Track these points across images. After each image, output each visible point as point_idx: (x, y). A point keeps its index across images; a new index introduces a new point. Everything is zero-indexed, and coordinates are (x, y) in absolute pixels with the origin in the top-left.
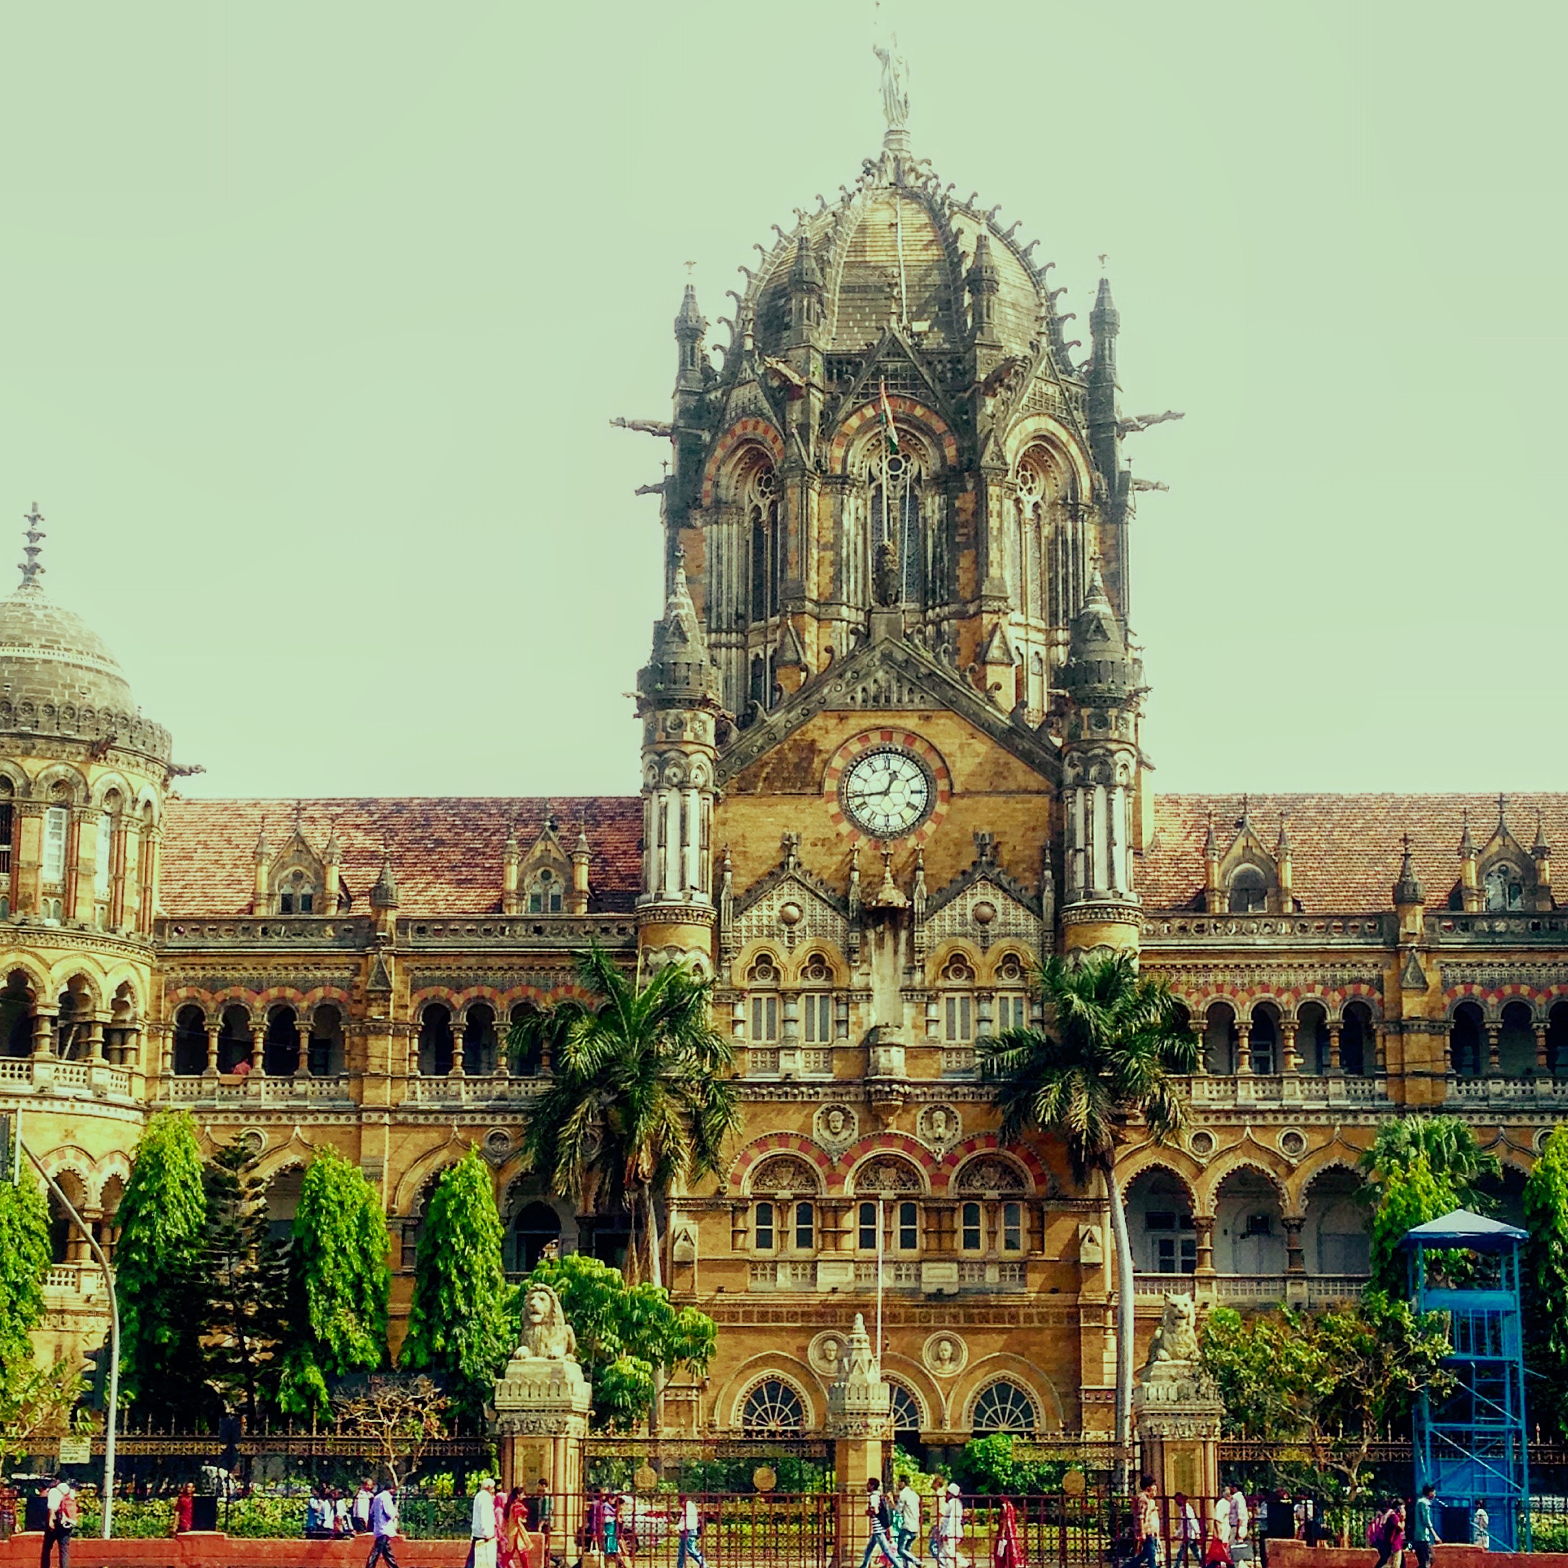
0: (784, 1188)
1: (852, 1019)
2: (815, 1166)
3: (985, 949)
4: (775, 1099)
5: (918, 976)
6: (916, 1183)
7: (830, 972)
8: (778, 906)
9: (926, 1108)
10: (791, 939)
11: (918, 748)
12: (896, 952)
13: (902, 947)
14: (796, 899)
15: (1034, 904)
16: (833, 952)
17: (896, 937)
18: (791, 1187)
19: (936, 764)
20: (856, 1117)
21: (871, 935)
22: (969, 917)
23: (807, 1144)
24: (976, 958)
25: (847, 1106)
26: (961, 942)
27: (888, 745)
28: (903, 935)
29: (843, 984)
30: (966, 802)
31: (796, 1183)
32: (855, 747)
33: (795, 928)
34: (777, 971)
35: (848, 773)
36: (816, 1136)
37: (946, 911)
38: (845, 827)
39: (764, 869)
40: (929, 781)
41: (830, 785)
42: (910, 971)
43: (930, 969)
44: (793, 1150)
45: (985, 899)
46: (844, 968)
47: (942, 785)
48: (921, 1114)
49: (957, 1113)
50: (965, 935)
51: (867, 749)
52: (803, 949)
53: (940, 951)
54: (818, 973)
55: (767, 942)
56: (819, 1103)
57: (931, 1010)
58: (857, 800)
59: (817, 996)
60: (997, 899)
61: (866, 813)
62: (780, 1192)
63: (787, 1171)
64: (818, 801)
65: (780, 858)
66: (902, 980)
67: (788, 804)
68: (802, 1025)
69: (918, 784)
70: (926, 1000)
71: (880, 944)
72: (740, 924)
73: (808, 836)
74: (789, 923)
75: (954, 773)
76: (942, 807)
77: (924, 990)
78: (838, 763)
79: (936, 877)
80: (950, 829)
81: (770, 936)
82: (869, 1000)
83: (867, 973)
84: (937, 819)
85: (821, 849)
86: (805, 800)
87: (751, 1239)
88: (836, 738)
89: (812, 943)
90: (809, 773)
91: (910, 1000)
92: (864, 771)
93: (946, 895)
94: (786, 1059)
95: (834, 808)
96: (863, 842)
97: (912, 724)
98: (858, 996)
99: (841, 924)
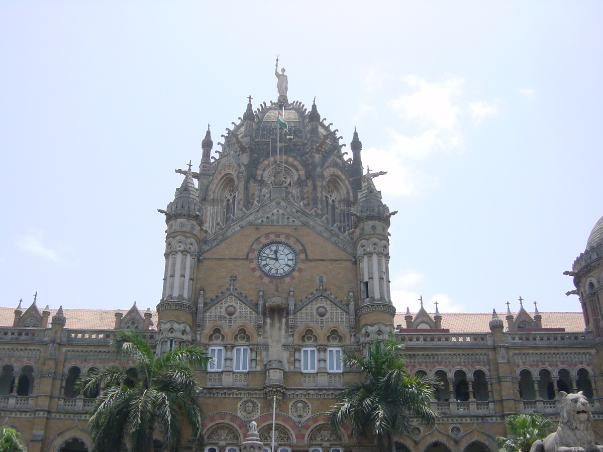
0: (222, 440)
1: (258, 358)
2: (238, 429)
3: (322, 327)
4: (220, 396)
5: (291, 339)
6: (288, 438)
7: (248, 337)
8: (224, 306)
9: (294, 401)
10: (230, 322)
11: (291, 241)
12: (280, 329)
13: (284, 326)
14: (233, 304)
15: (345, 308)
16: (251, 328)
17: (280, 322)
18: (225, 439)
19: (298, 247)
20: (259, 405)
21: (268, 321)
22: (315, 313)
23: (234, 418)
24: (318, 331)
25: (255, 401)
26: (311, 324)
27: (278, 239)
28: (284, 320)
29: (255, 342)
30: (313, 264)
31: (228, 438)
32: (263, 240)
33: (233, 317)
34: (223, 336)
35: (260, 251)
36: (239, 414)
37: (303, 311)
38: (258, 273)
39: (219, 291)
40: (296, 254)
41: (252, 256)
42: (286, 337)
43: (296, 336)
44: (227, 421)
45: (322, 305)
46: (255, 336)
47: (303, 256)
48: (291, 404)
49: (309, 404)
50: (313, 321)
51: (268, 241)
52: (235, 326)
53: (301, 328)
54: (243, 338)
55: (219, 323)
56: (241, 398)
57: (297, 355)
58: (264, 262)
59: (242, 349)
60: (328, 305)
61: (267, 268)
62: (220, 442)
63: (223, 434)
64: (246, 262)
65: (227, 286)
66: (283, 341)
67: (231, 263)
68: (234, 362)
69: (291, 256)
70: (295, 351)
71: (272, 326)
72: (206, 314)
73: (240, 277)
74: (230, 314)
75: (308, 251)
76: (302, 266)
77: (293, 345)
78: (255, 247)
79: (299, 295)
80: (306, 275)
81: (221, 320)
82: (267, 350)
83: (266, 338)
84: (300, 271)
85: (246, 283)
86: (240, 262)
88: (255, 236)
89: (240, 324)
90: (242, 251)
91: (287, 350)
92: (267, 250)
93: (304, 303)
94: (226, 377)
95: (253, 265)
96: (265, 280)
97: (289, 231)
98: (262, 348)
99: (254, 315)
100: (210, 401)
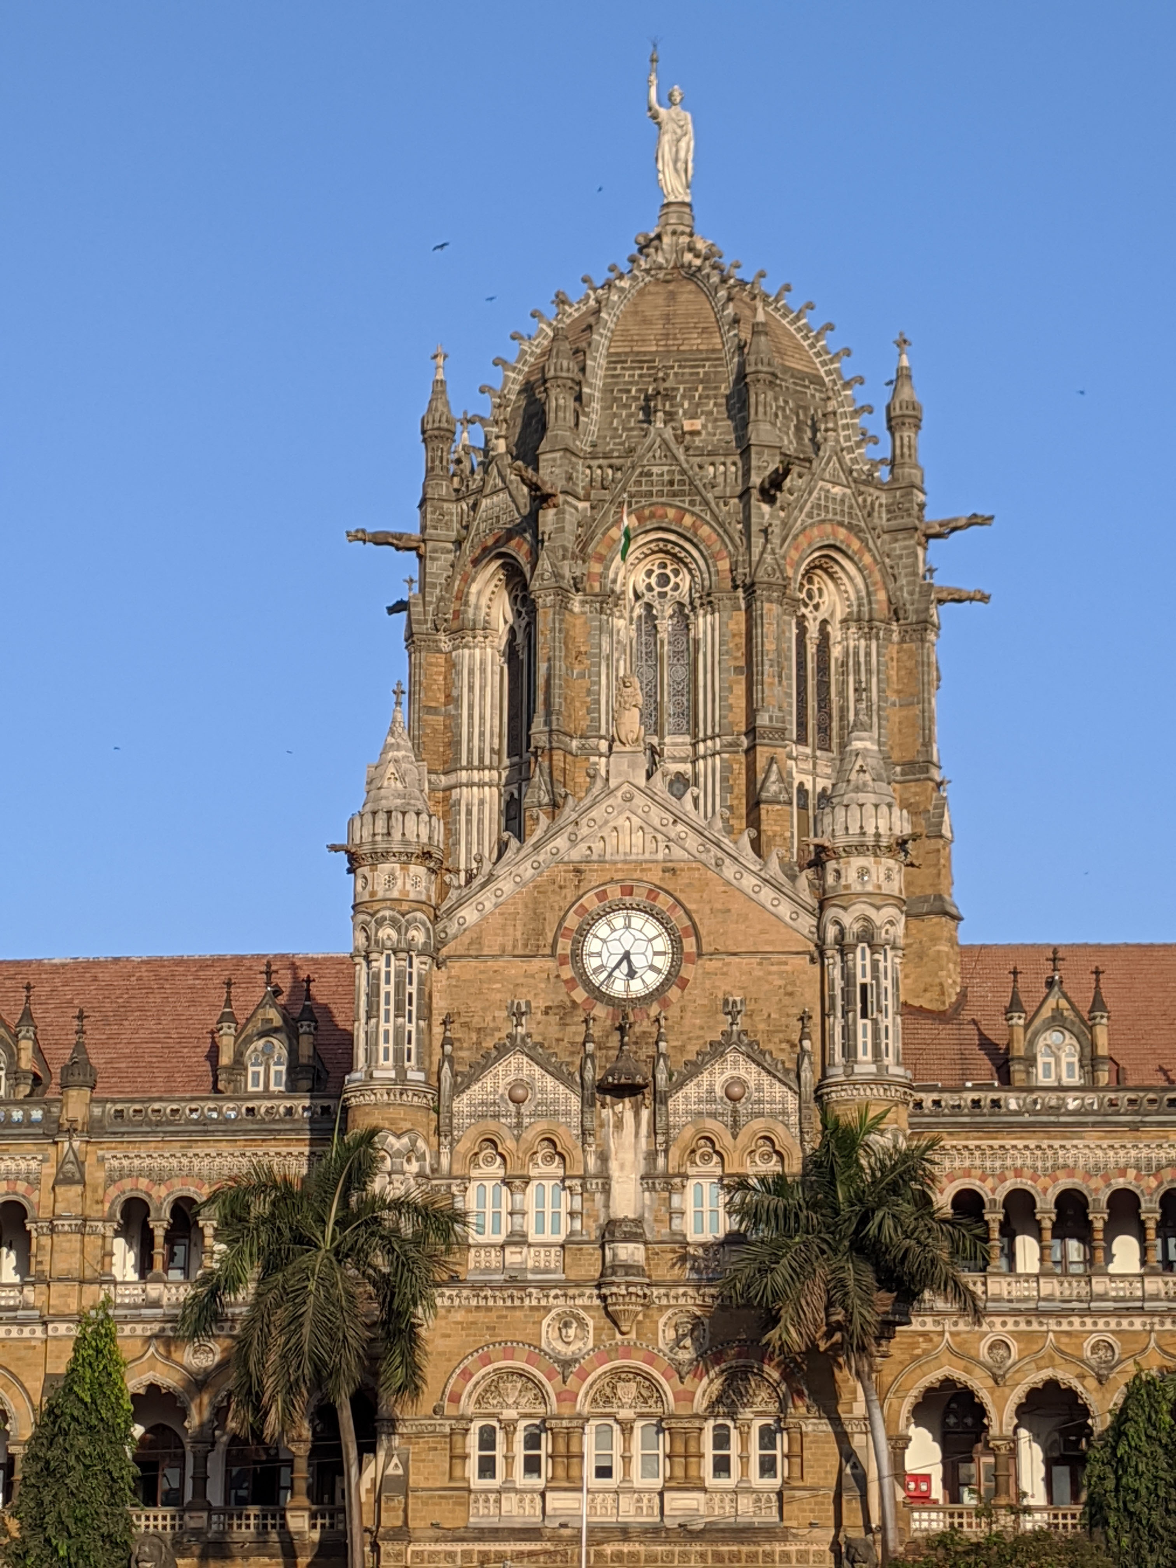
0: (508, 1406)
1: (587, 1210)
2: (544, 1381)
3: (735, 1127)
5: (661, 1161)
6: (660, 1399)
7: (563, 1158)
8: (503, 1083)
9: (669, 1313)
10: (519, 1121)
11: (663, 902)
12: (636, 1134)
13: (645, 1128)
14: (524, 1075)
15: (791, 1079)
16: (568, 1137)
17: (637, 1117)
18: (516, 1404)
19: (681, 920)
20: (591, 1323)
21: (608, 1115)
22: (720, 1092)
23: (537, 1352)
24: (725, 1140)
26: (710, 1124)
27: (628, 899)
28: (645, 1114)
29: (577, 1171)
30: (713, 965)
31: (523, 1401)
32: (591, 901)
33: (524, 1108)
34: (502, 1156)
35: (582, 932)
36: (546, 1346)
37: (690, 1089)
38: (580, 995)
39: (489, 1043)
40: (675, 940)
41: (565, 946)
42: (651, 1156)
43: (674, 1152)
44: (518, 1362)
45: (736, 1073)
46: (578, 1153)
47: (689, 944)
48: (663, 1320)
49: (706, 1319)
50: (713, 1115)
51: (606, 903)
52: (533, 1134)
53: (688, 1133)
54: (548, 1161)
55: (491, 1125)
56: (548, 1309)
57: (676, 1200)
58: (595, 962)
59: (549, 1184)
60: (751, 1074)
61: (602, 978)
62: (505, 1411)
63: (512, 1390)
64: (550, 964)
65: (508, 1029)
66: (642, 1168)
67: (516, 969)
68: (531, 1217)
69: (662, 944)
70: (670, 1189)
71: (619, 1125)
72: (461, 1104)
73: (539, 1004)
74: (517, 1102)
75: (703, 931)
76: (688, 971)
77: (667, 1176)
78: (572, 921)
79: (682, 1049)
80: (697, 995)
81: (496, 1116)
82: (606, 1190)
83: (603, 1158)
84: (683, 984)
85: (554, 1019)
86: (536, 964)
87: (472, 1466)
88: (570, 894)
89: (542, 1125)
90: (541, 933)
91: (652, 1189)
92: (602, 929)
93: (694, 1069)
94: (513, 1257)
95: (567, 972)
96: (600, 1011)
97: (655, 876)
98: (594, 1184)
99: (575, 1103)
100: (481, 1316)
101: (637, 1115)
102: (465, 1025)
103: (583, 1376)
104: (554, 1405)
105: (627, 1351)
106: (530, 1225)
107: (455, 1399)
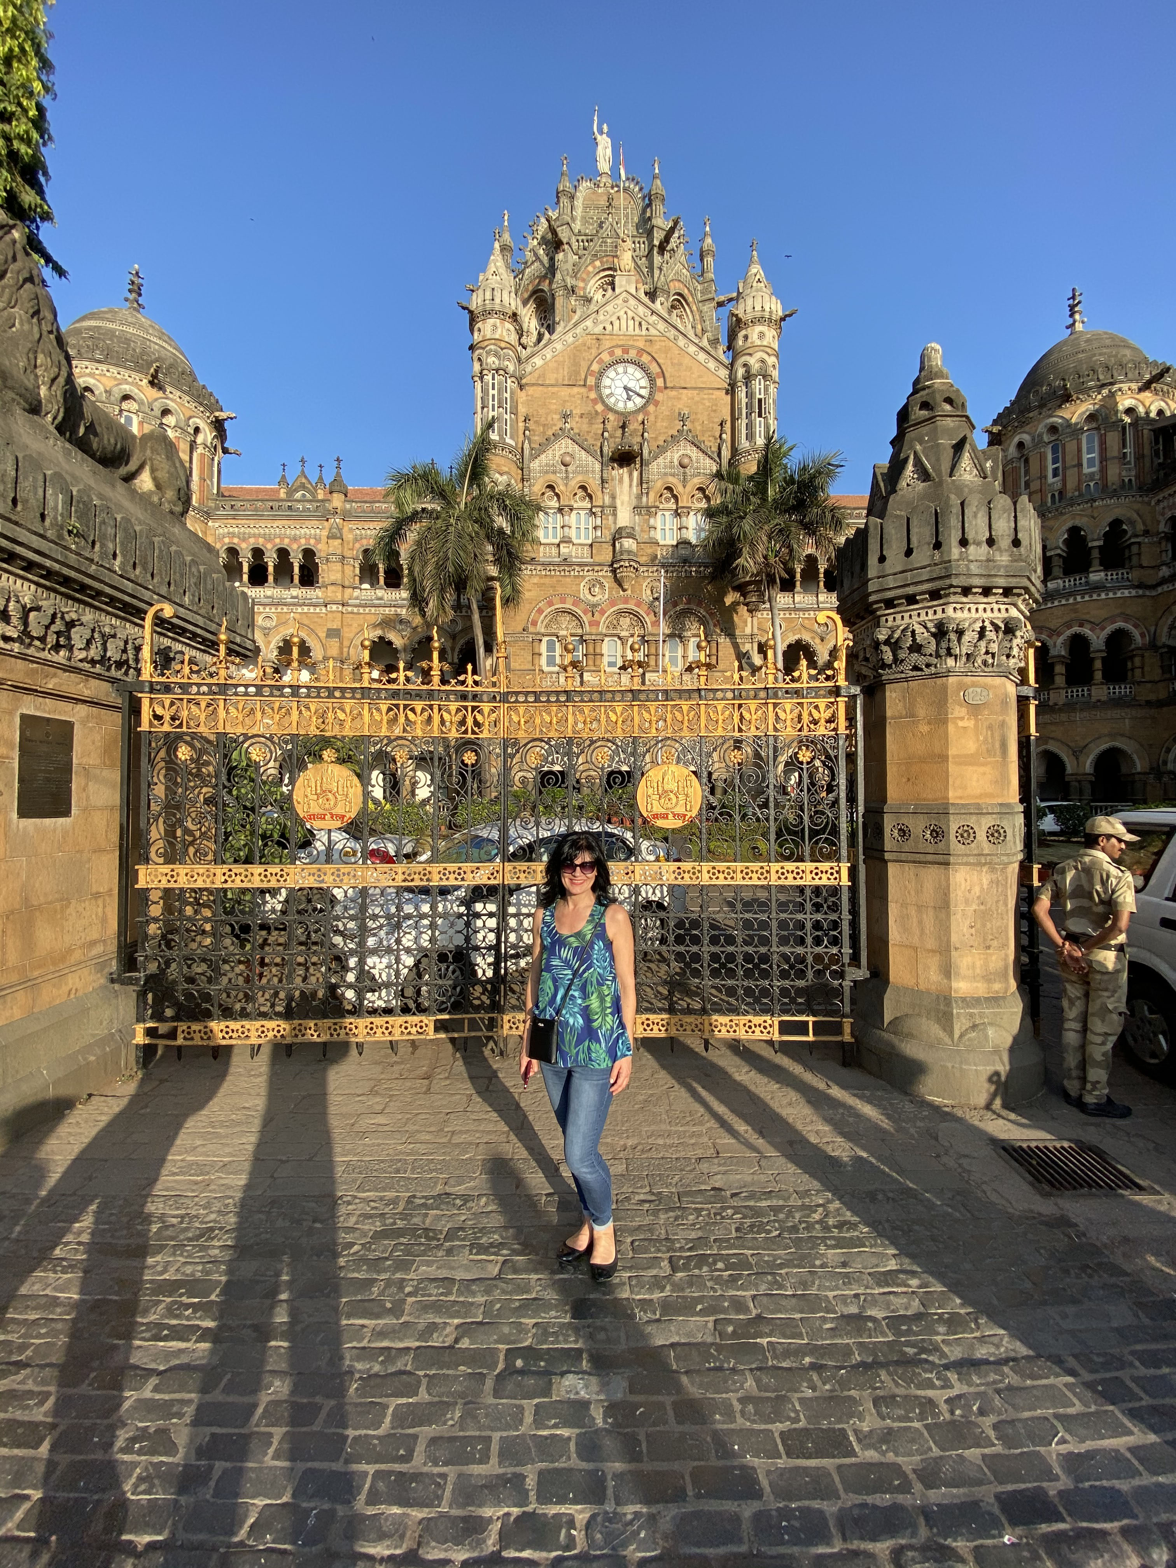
0: (562, 628)
1: (604, 525)
2: (582, 615)
3: (684, 482)
4: (557, 574)
5: (644, 499)
6: (642, 626)
7: (590, 497)
8: (558, 454)
9: (648, 580)
10: (567, 475)
11: (645, 359)
12: (631, 483)
13: (636, 480)
14: (570, 450)
15: (715, 456)
16: (594, 484)
18: (567, 627)
19: (654, 369)
20: (606, 585)
21: (616, 474)
22: (676, 463)
23: (577, 601)
24: (679, 489)
25: (602, 580)
26: (671, 479)
27: (626, 357)
28: (636, 474)
29: (599, 503)
30: (673, 393)
31: (570, 627)
32: (605, 357)
33: (569, 468)
34: (557, 495)
35: (601, 374)
36: (583, 597)
37: (660, 460)
38: (599, 407)
39: (550, 433)
40: (652, 380)
41: (591, 381)
42: (639, 497)
43: (652, 495)
44: (569, 605)
45: (685, 452)
46: (599, 493)
47: (660, 382)
48: (645, 584)
49: (668, 584)
50: (673, 475)
51: (614, 359)
52: (574, 483)
53: (659, 485)
54: (583, 499)
55: (552, 477)
56: (583, 577)
57: (652, 521)
58: (607, 391)
59: (582, 513)
60: (694, 453)
61: (612, 400)
62: (560, 631)
63: (565, 620)
64: (583, 390)
65: (560, 424)
66: (634, 502)
67: (565, 392)
68: (574, 530)
69: (644, 382)
70: (649, 514)
71: (621, 480)
72: (535, 465)
73: (577, 412)
74: (566, 465)
75: (667, 375)
76: (659, 396)
77: (648, 507)
78: (595, 367)
79: (656, 439)
80: (664, 410)
81: (554, 472)
82: (615, 515)
83: (613, 497)
84: (656, 404)
85: (586, 420)
86: (576, 390)
87: (543, 660)
88: (594, 352)
89: (580, 478)
90: (577, 373)
91: (640, 514)
92: (611, 373)
93: (662, 450)
94: (564, 549)
95: (593, 395)
96: (611, 416)
97: (641, 344)
98: (607, 511)
99: (598, 466)
100: (547, 581)
101: (631, 475)
102: (536, 422)
103: (603, 612)
104: (587, 628)
105: (626, 600)
106: (573, 533)
107: (534, 623)
